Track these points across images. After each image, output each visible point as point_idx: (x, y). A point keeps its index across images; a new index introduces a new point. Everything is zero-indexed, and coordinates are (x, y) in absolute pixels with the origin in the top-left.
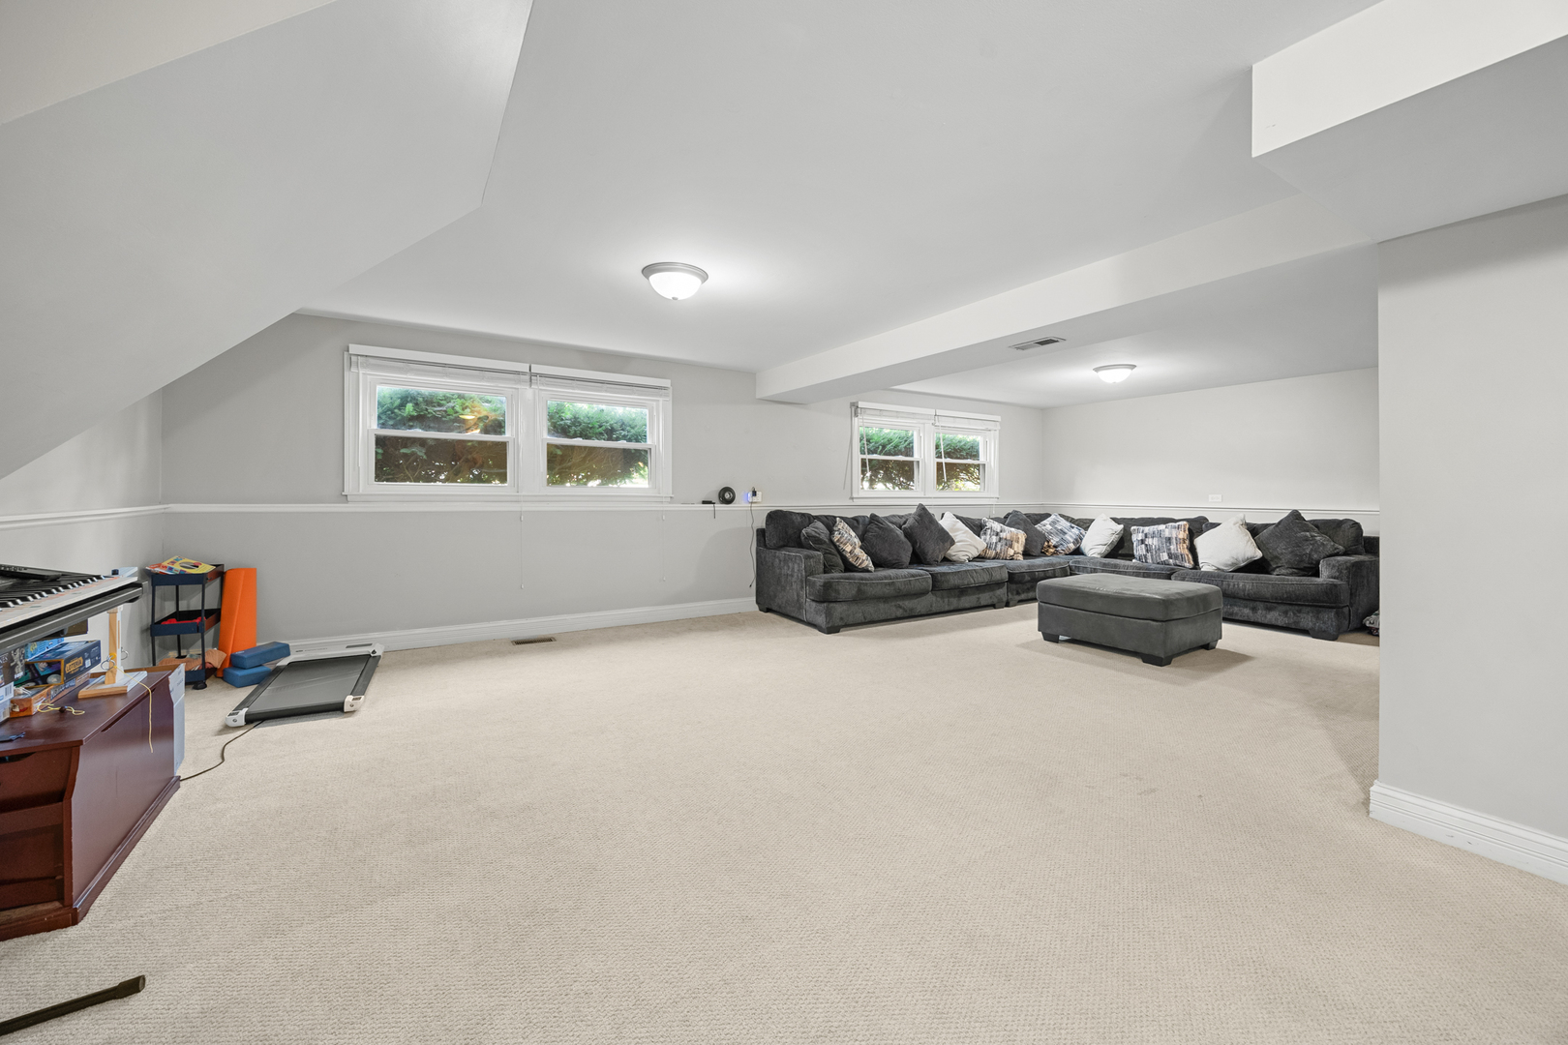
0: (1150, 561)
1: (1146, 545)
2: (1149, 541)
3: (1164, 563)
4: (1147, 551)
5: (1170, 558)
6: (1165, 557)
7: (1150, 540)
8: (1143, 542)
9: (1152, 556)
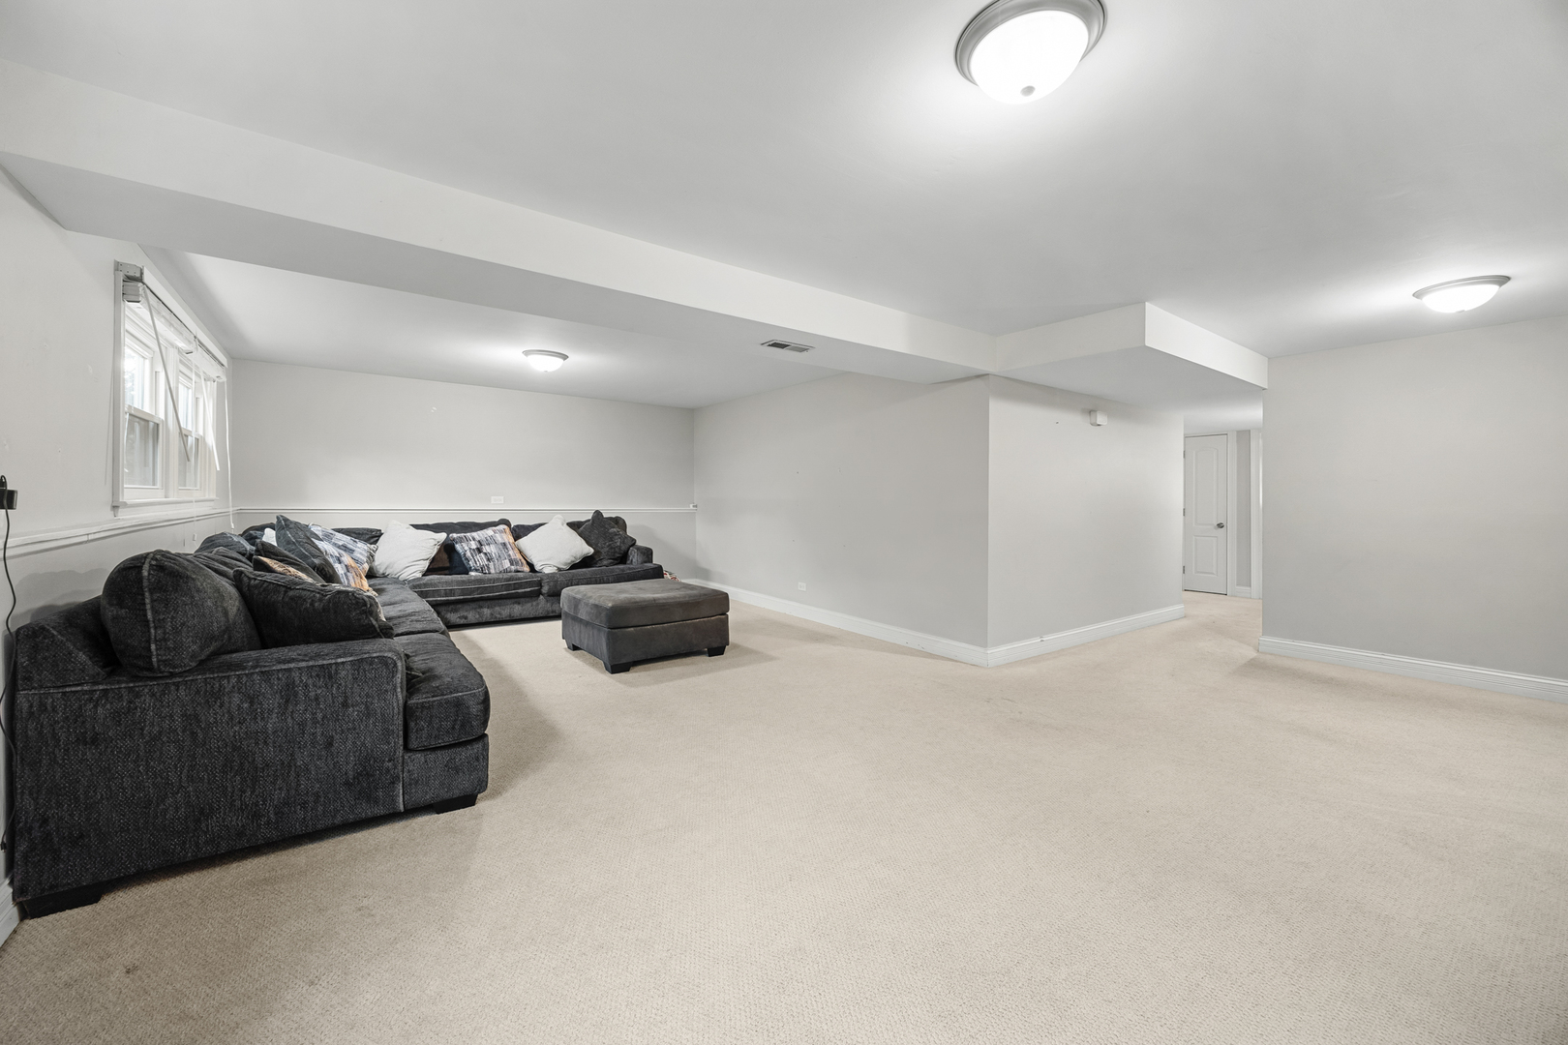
0: (493, 571)
1: (485, 554)
2: (486, 549)
3: (506, 571)
4: (488, 560)
5: (512, 564)
6: (507, 564)
7: (487, 547)
8: (479, 550)
9: (494, 565)
